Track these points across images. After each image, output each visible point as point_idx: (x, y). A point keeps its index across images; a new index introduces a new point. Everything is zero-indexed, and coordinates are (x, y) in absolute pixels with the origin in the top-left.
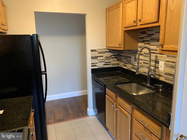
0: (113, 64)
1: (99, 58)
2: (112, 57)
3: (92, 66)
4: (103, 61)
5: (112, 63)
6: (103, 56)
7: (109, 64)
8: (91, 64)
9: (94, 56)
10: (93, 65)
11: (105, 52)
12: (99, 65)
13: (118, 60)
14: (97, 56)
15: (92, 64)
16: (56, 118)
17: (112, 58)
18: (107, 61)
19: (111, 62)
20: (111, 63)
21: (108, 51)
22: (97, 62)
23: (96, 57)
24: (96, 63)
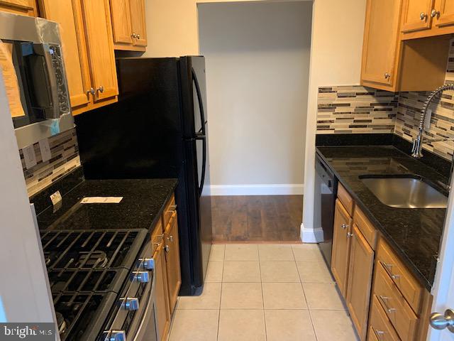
0: (375, 127)
1: (338, 110)
2: (376, 107)
3: (319, 128)
4: (349, 116)
5: (375, 122)
6: (349, 105)
7: (365, 126)
8: (316, 122)
9: (326, 102)
10: (321, 125)
11: (357, 94)
12: (337, 127)
13: (391, 117)
14: (334, 103)
15: (319, 122)
16: (231, 233)
17: (376, 110)
18: (360, 117)
19: (371, 121)
20: (370, 124)
21: (366, 91)
22: (333, 118)
23: (331, 107)
24: (331, 121)
